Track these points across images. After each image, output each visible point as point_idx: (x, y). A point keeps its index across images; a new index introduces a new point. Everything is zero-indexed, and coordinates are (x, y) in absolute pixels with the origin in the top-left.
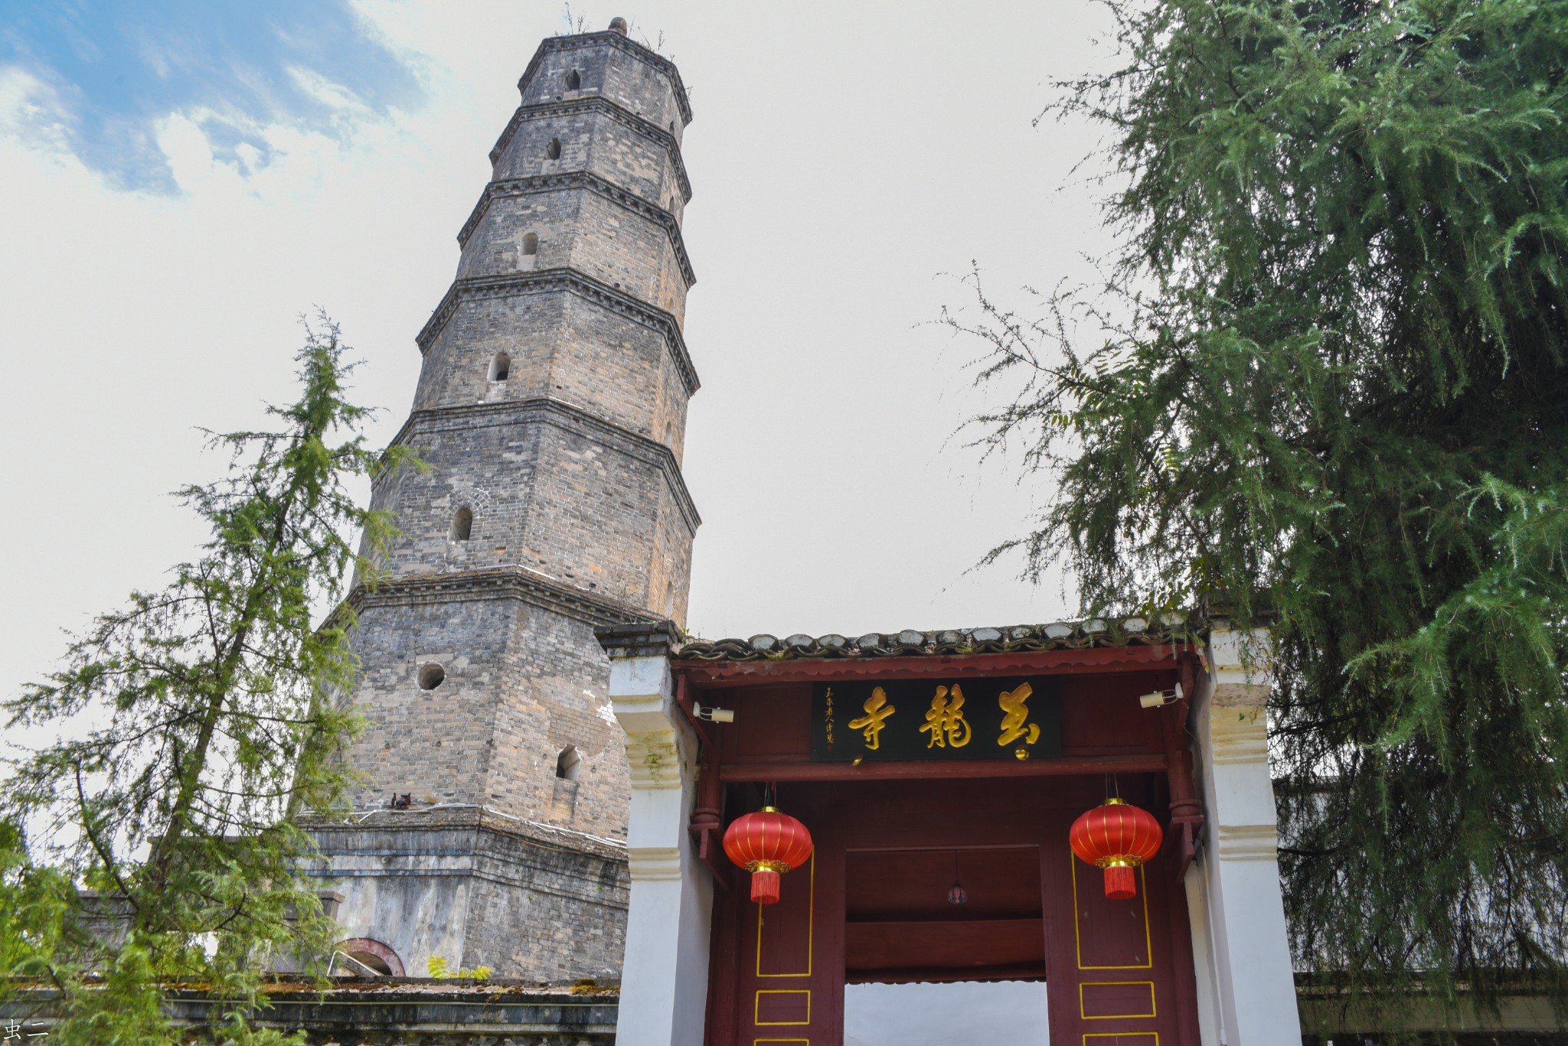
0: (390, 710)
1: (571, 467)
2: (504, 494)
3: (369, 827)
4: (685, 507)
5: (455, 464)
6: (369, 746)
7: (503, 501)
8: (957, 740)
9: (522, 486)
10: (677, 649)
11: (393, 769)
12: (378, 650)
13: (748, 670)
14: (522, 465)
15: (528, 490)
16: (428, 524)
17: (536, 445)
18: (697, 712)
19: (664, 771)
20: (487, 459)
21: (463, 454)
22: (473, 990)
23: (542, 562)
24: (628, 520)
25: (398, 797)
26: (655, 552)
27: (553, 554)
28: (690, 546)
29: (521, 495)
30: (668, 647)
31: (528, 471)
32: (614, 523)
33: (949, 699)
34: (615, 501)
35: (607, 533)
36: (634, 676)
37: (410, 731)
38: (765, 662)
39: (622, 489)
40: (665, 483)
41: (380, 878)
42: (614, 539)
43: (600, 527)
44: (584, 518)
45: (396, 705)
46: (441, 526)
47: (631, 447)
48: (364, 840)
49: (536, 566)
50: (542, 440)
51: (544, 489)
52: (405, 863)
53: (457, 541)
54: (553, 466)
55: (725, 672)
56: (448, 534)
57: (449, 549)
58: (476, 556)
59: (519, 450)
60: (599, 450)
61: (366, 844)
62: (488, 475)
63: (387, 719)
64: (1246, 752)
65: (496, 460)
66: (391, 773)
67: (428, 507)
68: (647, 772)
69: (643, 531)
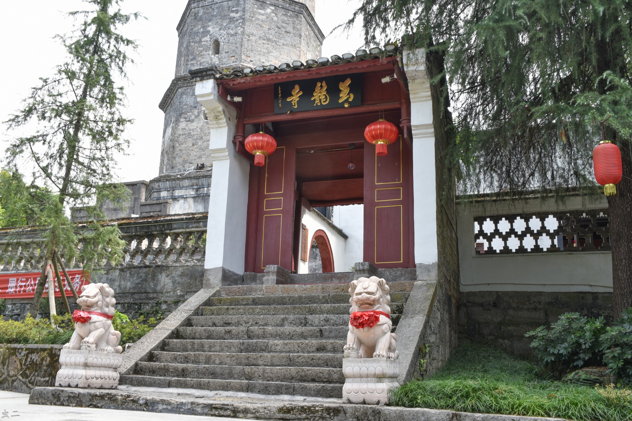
0: (193, 130)
1: (261, 17)
2: (232, 32)
3: (188, 178)
4: (316, 31)
5: (210, 21)
6: (186, 146)
7: (232, 35)
8: (324, 102)
9: (240, 28)
10: (218, 76)
11: (196, 154)
12: (186, 105)
13: (242, 81)
14: (238, 18)
15: (242, 29)
16: (201, 49)
17: (244, 8)
18: (229, 99)
19: (220, 121)
20: (224, 17)
21: (213, 16)
22: (191, 216)
23: (251, 61)
24: (289, 39)
25: (199, 165)
26: (302, 52)
27: (255, 57)
28: (320, 49)
29: (239, 32)
30: (214, 75)
31: (241, 21)
32: (282, 41)
33: (321, 87)
34: (282, 31)
35: (279, 46)
36: (203, 87)
37: (202, 138)
38: (248, 78)
39: (284, 25)
40: (305, 20)
41: (194, 198)
42: (283, 48)
43: (276, 43)
44: (269, 40)
45: (195, 127)
46: (207, 49)
47: (288, 5)
48: (186, 183)
49: (249, 63)
50: (246, 6)
51: (249, 28)
52: (203, 191)
53: (214, 55)
54: (252, 17)
55: (235, 83)
56: (210, 52)
57: (211, 59)
58: (222, 61)
59: (237, 11)
60: (273, 8)
61: (187, 184)
62: (225, 24)
63: (192, 134)
64: (423, 97)
65: (228, 17)
66: (196, 156)
67: (200, 41)
68: (215, 122)
69: (295, 43)
